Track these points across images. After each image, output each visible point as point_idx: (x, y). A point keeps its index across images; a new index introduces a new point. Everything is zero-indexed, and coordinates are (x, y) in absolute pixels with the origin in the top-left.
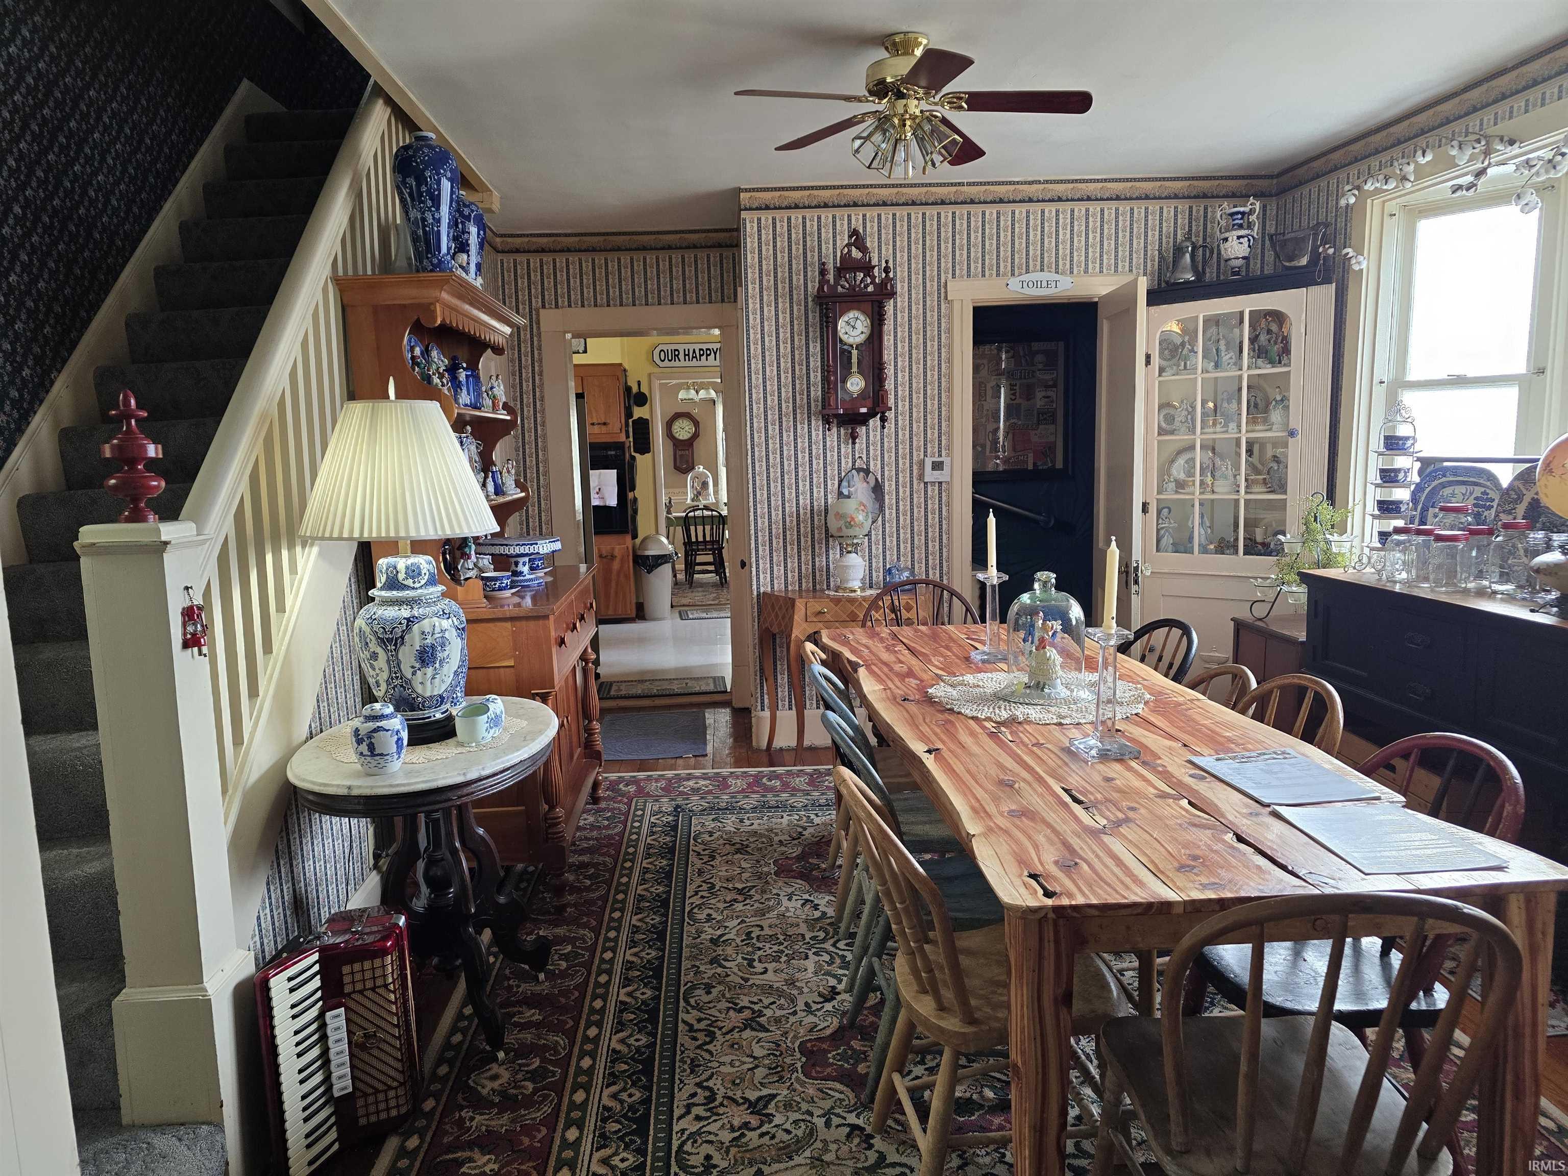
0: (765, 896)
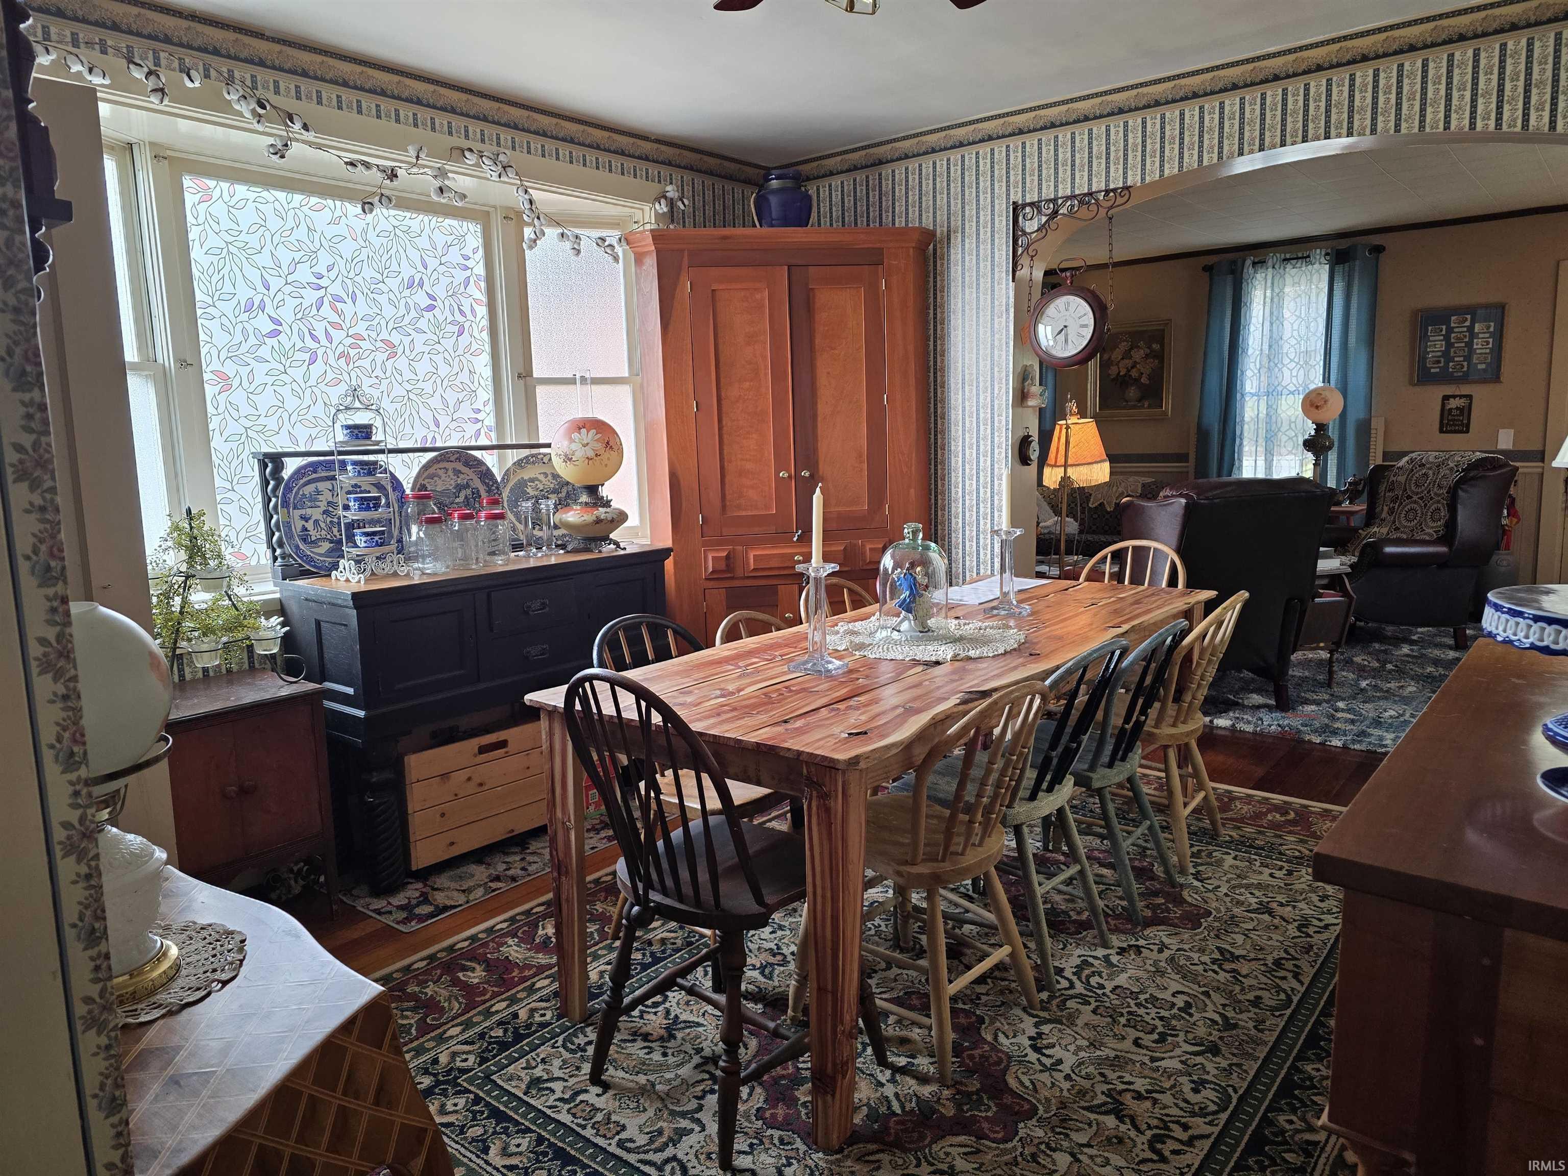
0: (1087, 1084)
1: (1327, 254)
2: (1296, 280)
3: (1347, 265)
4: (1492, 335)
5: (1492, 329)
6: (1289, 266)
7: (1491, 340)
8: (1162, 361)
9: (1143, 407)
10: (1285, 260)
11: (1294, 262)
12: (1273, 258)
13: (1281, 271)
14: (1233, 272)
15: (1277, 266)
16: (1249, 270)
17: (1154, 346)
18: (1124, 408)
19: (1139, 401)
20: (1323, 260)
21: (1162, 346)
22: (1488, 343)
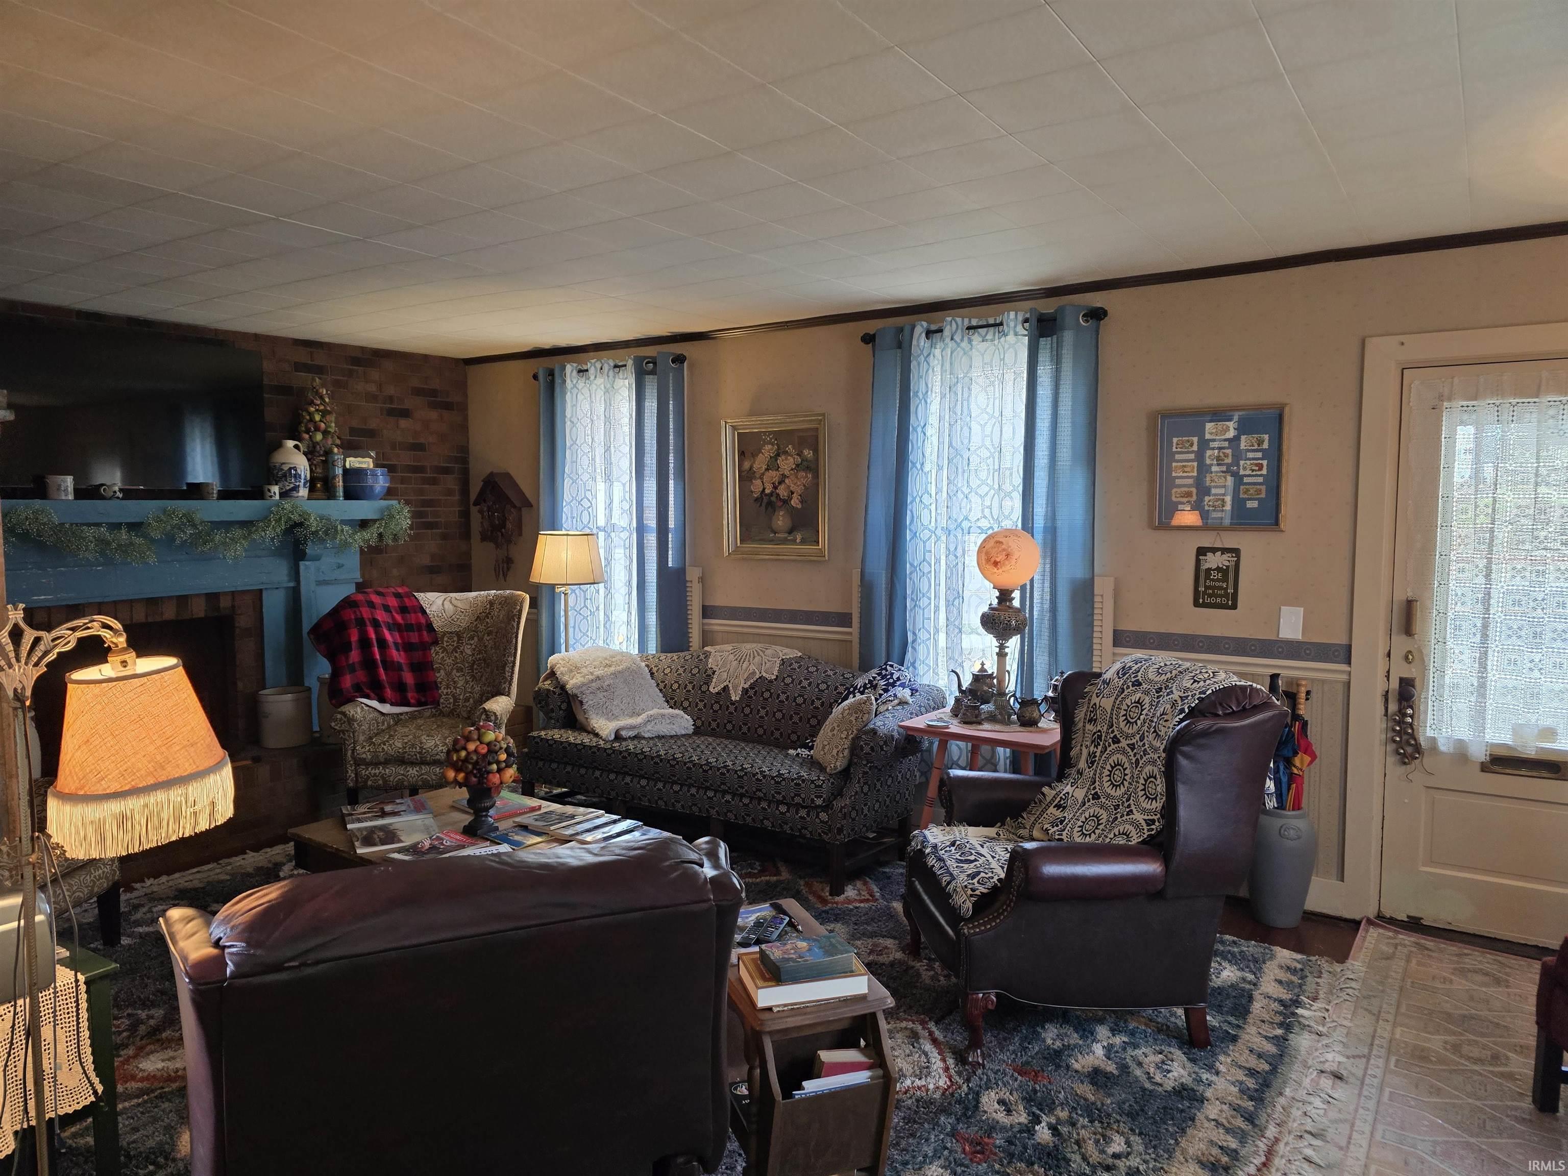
1: (1026, 321)
2: (987, 358)
3: (1055, 337)
4: (1266, 454)
5: (1266, 445)
6: (976, 338)
7: (1265, 463)
8: (816, 476)
9: (794, 541)
10: (969, 328)
11: (982, 331)
12: (952, 323)
13: (965, 344)
14: (900, 345)
15: (957, 338)
16: (920, 341)
17: (806, 452)
18: (771, 541)
19: (790, 532)
20: (1019, 328)
21: (816, 451)
22: (1261, 467)
